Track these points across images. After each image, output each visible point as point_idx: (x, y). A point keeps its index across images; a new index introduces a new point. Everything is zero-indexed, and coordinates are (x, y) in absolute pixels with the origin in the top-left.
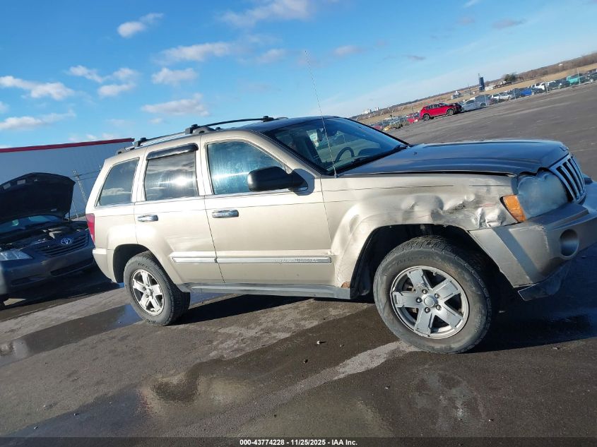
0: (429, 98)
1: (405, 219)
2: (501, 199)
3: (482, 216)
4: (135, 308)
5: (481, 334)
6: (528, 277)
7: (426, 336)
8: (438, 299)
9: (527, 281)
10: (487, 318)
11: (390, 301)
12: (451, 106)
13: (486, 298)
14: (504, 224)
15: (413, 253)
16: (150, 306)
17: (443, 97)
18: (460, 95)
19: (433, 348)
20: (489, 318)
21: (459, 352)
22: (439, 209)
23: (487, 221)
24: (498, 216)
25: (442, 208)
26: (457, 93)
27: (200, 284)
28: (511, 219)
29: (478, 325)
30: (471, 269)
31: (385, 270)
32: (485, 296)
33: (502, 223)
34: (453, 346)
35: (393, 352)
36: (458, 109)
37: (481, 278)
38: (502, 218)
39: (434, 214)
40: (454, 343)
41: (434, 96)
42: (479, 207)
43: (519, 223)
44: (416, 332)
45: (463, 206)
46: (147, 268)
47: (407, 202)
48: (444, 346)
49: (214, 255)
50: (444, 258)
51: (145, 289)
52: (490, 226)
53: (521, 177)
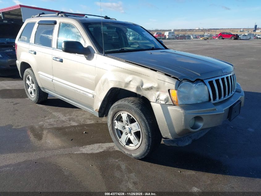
0: (228, 29)
1: (126, 87)
2: (169, 90)
3: (159, 96)
4: (26, 92)
5: (145, 154)
6: (170, 134)
7: (124, 146)
8: (132, 130)
9: (169, 136)
10: (148, 147)
11: (113, 124)
12: (234, 35)
13: (149, 137)
14: (167, 104)
15: (124, 105)
16: (31, 93)
17: (235, 30)
18: (243, 31)
19: (125, 152)
20: (149, 148)
21: (135, 158)
22: (141, 87)
23: (160, 99)
24: (165, 99)
25: (142, 87)
26: (242, 30)
27: (48, 90)
28: (170, 102)
29: (144, 149)
30: (146, 121)
31: (113, 109)
32: (149, 136)
33: (166, 103)
34: (132, 154)
35: (110, 148)
36: (237, 37)
37: (149, 127)
38: (167, 100)
39: (138, 88)
40: (133, 153)
41: (231, 29)
42: (158, 91)
43: (174, 105)
44: (120, 142)
45: (151, 88)
46: (31, 75)
47: (128, 78)
48: (129, 153)
49: (52, 78)
50: (136, 112)
51: (30, 84)
52: (160, 102)
53: (184, 81)
